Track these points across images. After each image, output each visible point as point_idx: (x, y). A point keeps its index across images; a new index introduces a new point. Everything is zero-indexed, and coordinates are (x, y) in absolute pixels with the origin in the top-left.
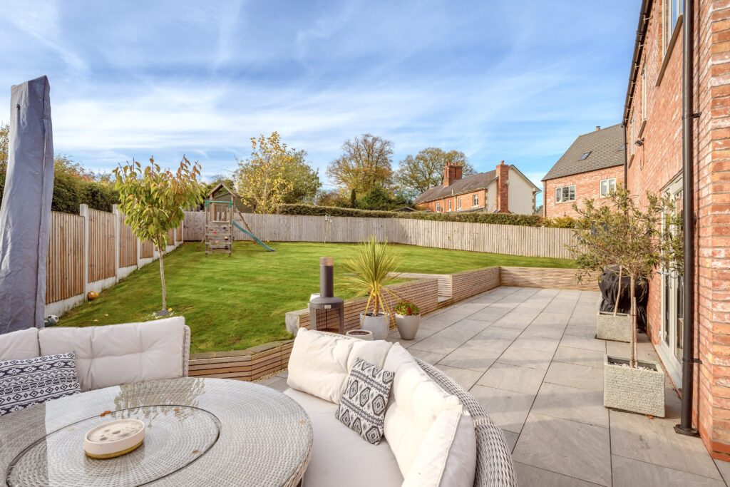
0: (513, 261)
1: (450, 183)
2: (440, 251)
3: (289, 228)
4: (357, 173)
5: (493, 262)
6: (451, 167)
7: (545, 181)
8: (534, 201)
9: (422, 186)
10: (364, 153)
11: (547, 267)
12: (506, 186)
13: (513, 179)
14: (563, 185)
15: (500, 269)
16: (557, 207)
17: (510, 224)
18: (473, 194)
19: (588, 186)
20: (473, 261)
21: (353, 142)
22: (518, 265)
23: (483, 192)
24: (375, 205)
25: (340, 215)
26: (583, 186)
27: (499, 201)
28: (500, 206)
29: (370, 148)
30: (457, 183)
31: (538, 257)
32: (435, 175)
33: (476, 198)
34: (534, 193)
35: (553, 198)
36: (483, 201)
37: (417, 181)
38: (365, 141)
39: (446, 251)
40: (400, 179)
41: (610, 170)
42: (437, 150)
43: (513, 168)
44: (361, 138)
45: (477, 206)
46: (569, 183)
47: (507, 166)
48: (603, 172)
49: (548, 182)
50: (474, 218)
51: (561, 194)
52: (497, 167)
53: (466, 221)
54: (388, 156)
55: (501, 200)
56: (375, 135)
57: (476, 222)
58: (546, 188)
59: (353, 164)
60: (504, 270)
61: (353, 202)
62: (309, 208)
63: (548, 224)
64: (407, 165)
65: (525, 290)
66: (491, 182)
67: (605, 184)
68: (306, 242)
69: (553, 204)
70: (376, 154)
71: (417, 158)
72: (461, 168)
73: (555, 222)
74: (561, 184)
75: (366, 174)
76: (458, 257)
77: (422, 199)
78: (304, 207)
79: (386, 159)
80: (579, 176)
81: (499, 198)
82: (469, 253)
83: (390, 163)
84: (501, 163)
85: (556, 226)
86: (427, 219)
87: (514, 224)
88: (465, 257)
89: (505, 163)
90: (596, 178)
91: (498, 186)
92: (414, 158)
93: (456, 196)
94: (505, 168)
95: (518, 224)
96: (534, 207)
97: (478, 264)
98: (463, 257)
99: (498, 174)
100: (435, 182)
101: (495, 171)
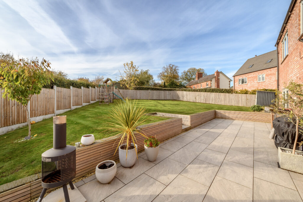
0: (221, 108)
1: (198, 79)
2: (191, 103)
3: (137, 94)
4: (167, 76)
5: (212, 108)
6: (198, 73)
7: (234, 76)
8: (230, 84)
9: (189, 80)
10: (169, 70)
11: (236, 110)
12: (219, 79)
13: (221, 77)
14: (242, 77)
15: (215, 111)
16: (239, 86)
17: (220, 92)
18: (206, 82)
19: (253, 78)
20: (204, 107)
21: (166, 67)
22: (223, 109)
23: (210, 81)
24: (172, 87)
25: (155, 90)
26: (250, 78)
27: (216, 85)
28: (216, 86)
29: (171, 68)
30: (201, 79)
31: (232, 106)
32: (194, 77)
33: (207, 84)
34: (230, 81)
35: (237, 83)
36: (210, 84)
37: (187, 79)
38: (170, 66)
39: (194, 103)
40: (181, 78)
41: (262, 71)
42: (194, 68)
43: (221, 72)
44: (168, 65)
45: (208, 86)
46: (243, 77)
47: (219, 72)
48: (259, 72)
49: (235, 77)
50: (205, 90)
51: (241, 81)
52: (215, 72)
53: (202, 92)
54: (177, 71)
55: (217, 84)
56: (173, 64)
57: (206, 92)
58: (234, 79)
59: (166, 74)
60: (217, 111)
61: (164, 86)
62: (144, 88)
63: (237, 92)
64: (184, 74)
65: (227, 120)
66: (213, 78)
67: (260, 77)
68: (143, 99)
69: (237, 85)
70: (173, 71)
71: (187, 71)
72: (202, 74)
73: (239, 92)
74: (241, 78)
75: (170, 77)
76: (198, 105)
77: (188, 84)
78: (142, 87)
79: (177, 72)
80: (248, 74)
81: (216, 84)
82: (203, 104)
83: (178, 73)
84: (216, 71)
85: (240, 93)
86: (187, 91)
87: (222, 93)
88: (201, 106)
89: (218, 71)
90: (256, 75)
91: (215, 79)
92: (186, 71)
93: (200, 83)
94: (218, 73)
95: (223, 93)
96: (230, 87)
97: (206, 109)
98: (200, 106)
99: (216, 75)
100: (194, 79)
101: (214, 74)
